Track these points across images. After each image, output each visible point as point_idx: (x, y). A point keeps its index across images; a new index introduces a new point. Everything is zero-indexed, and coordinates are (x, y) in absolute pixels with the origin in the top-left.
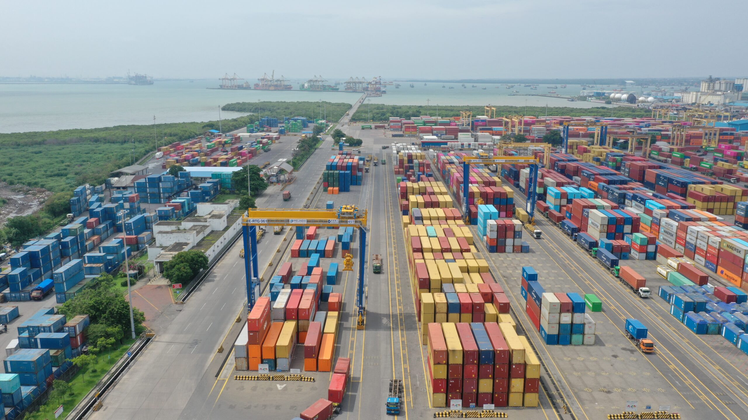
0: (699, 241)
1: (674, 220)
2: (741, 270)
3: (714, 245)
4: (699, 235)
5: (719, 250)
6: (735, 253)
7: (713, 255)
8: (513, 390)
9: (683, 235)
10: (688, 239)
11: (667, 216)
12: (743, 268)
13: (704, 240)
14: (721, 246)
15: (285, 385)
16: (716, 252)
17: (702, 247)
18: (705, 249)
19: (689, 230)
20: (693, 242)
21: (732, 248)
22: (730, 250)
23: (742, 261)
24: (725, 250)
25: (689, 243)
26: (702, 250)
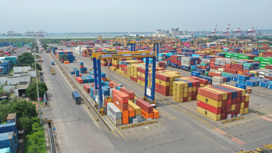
0: (221, 63)
1: (207, 59)
2: (242, 69)
3: (229, 63)
4: (221, 61)
5: (231, 64)
6: (238, 64)
7: (228, 66)
8: (241, 108)
9: (213, 62)
10: (216, 63)
11: (203, 58)
12: (243, 68)
13: (223, 62)
14: (232, 63)
15: (148, 127)
16: (230, 65)
17: (223, 65)
18: (224, 65)
19: (216, 60)
20: (218, 64)
21: (237, 63)
22: (236, 63)
23: (242, 66)
24: (233, 64)
25: (216, 65)
26: (223, 66)
